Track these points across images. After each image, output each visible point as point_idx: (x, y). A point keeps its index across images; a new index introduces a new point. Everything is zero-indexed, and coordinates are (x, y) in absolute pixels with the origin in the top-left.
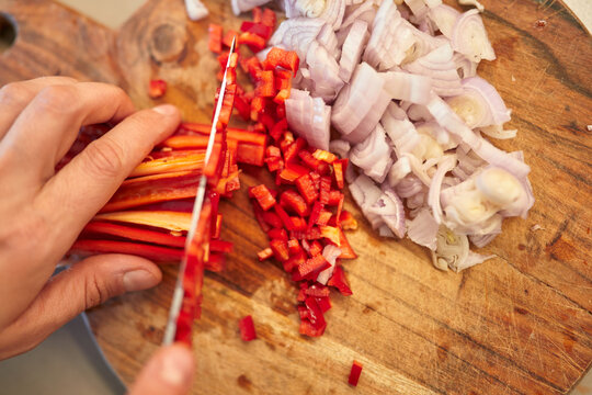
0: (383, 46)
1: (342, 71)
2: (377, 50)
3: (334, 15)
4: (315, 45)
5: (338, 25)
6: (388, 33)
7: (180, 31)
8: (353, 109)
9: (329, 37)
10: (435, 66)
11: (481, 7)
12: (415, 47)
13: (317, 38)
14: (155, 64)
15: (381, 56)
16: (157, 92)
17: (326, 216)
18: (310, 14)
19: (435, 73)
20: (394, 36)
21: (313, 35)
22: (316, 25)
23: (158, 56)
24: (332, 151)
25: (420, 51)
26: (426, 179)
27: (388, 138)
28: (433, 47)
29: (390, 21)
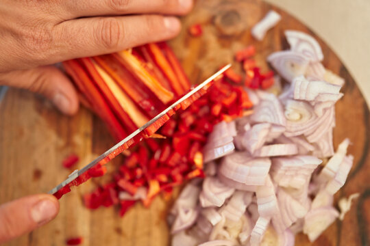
0: (286, 171)
1: (259, 150)
2: (282, 168)
3: (293, 130)
4: (267, 126)
5: (288, 135)
6: (297, 171)
7: (240, 27)
8: (236, 171)
9: (276, 132)
10: (288, 208)
11: (342, 217)
12: (296, 189)
13: (273, 125)
14: (211, 21)
15: (280, 171)
16: (194, 31)
17: (164, 178)
18: (287, 113)
19: (284, 211)
20: (297, 175)
21: (273, 122)
22: (281, 120)
23: (218, 21)
24: (206, 165)
25: (295, 194)
26: (214, 235)
27: (229, 199)
28: (301, 200)
29: (305, 168)
